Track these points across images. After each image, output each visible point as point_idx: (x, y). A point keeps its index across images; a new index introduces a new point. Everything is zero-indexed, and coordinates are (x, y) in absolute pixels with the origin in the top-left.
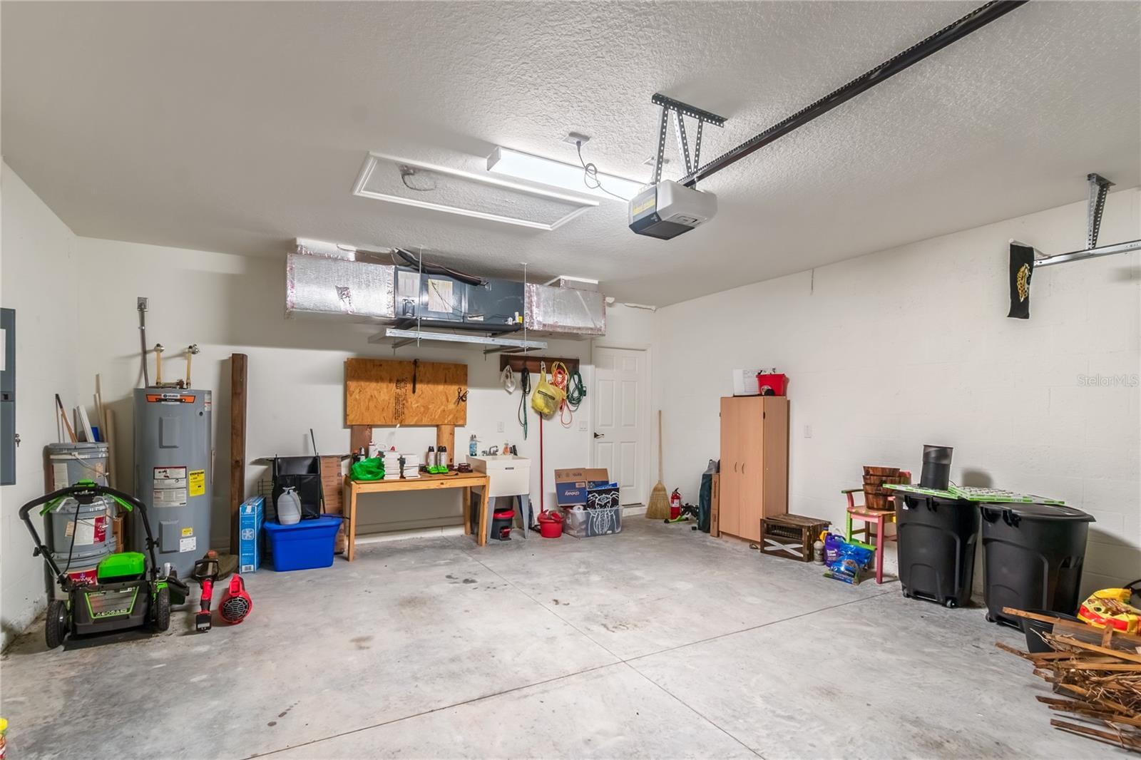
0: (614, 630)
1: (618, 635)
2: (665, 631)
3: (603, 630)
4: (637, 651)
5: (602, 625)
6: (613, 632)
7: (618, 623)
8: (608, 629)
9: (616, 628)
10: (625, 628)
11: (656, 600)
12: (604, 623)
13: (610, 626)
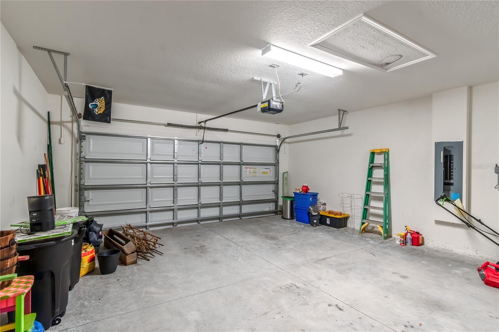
0: (292, 285)
1: (289, 282)
2: (265, 284)
3: (297, 285)
4: (278, 274)
5: (299, 288)
6: (291, 284)
7: (290, 289)
8: (295, 285)
9: (291, 286)
10: (286, 286)
11: (268, 312)
12: (298, 289)
13: (294, 287)
